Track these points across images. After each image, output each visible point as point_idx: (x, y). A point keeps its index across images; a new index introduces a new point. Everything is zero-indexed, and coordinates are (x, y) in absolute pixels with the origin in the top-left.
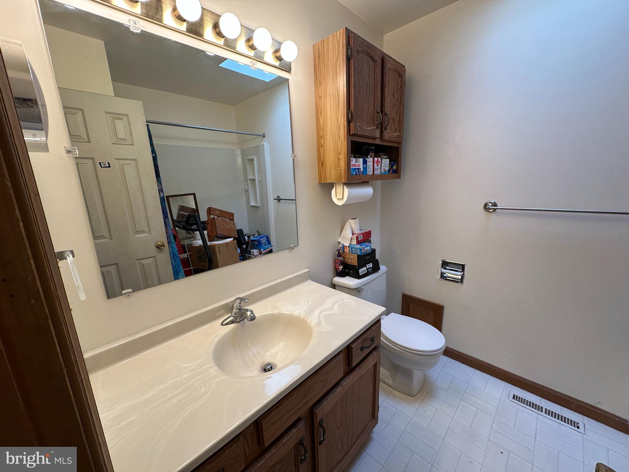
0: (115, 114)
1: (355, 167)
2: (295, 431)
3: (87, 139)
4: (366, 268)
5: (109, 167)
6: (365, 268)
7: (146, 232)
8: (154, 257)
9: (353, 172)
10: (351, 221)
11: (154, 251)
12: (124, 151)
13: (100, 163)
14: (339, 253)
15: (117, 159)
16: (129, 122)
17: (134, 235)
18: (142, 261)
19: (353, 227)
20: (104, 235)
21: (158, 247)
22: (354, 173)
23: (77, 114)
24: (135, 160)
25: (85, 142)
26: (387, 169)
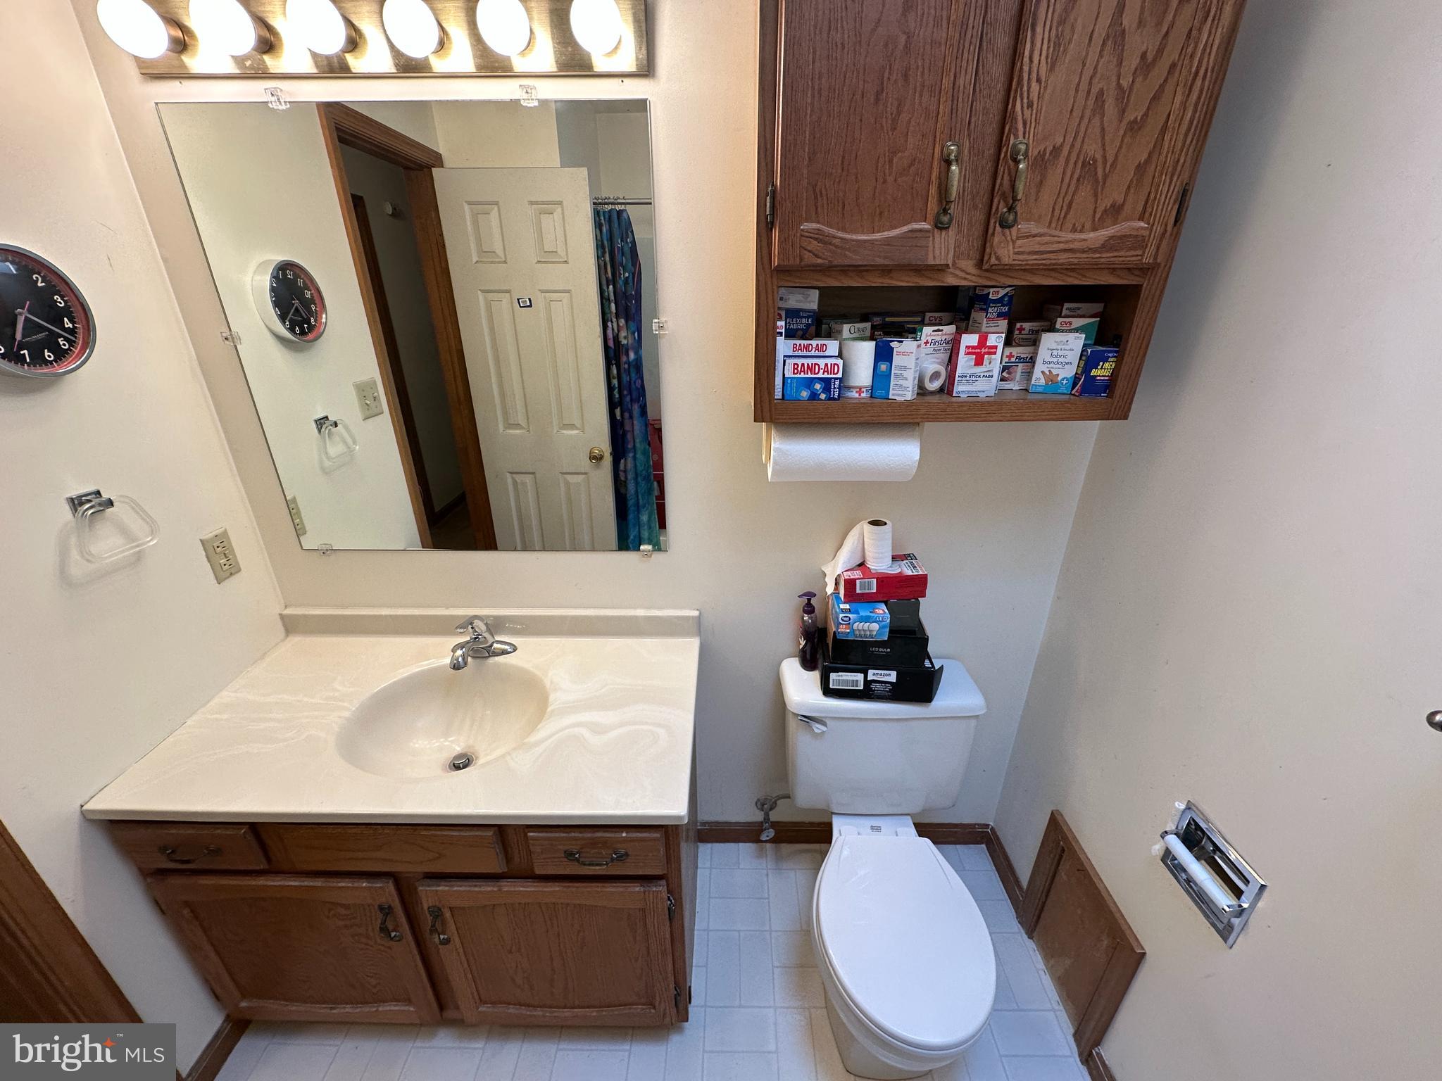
0: (543, 203)
1: (810, 375)
2: (364, 885)
3: (503, 257)
4: (866, 677)
5: (530, 306)
6: (860, 677)
7: (577, 429)
8: (585, 474)
9: (798, 391)
10: (868, 528)
11: (586, 464)
12: (554, 277)
13: (518, 300)
14: (809, 604)
15: (542, 291)
16: (563, 214)
17: (560, 429)
18: (569, 477)
19: (866, 547)
20: (520, 422)
21: (592, 458)
22: (805, 394)
23: (491, 214)
24: (568, 291)
25: (499, 263)
26: (1067, 372)
